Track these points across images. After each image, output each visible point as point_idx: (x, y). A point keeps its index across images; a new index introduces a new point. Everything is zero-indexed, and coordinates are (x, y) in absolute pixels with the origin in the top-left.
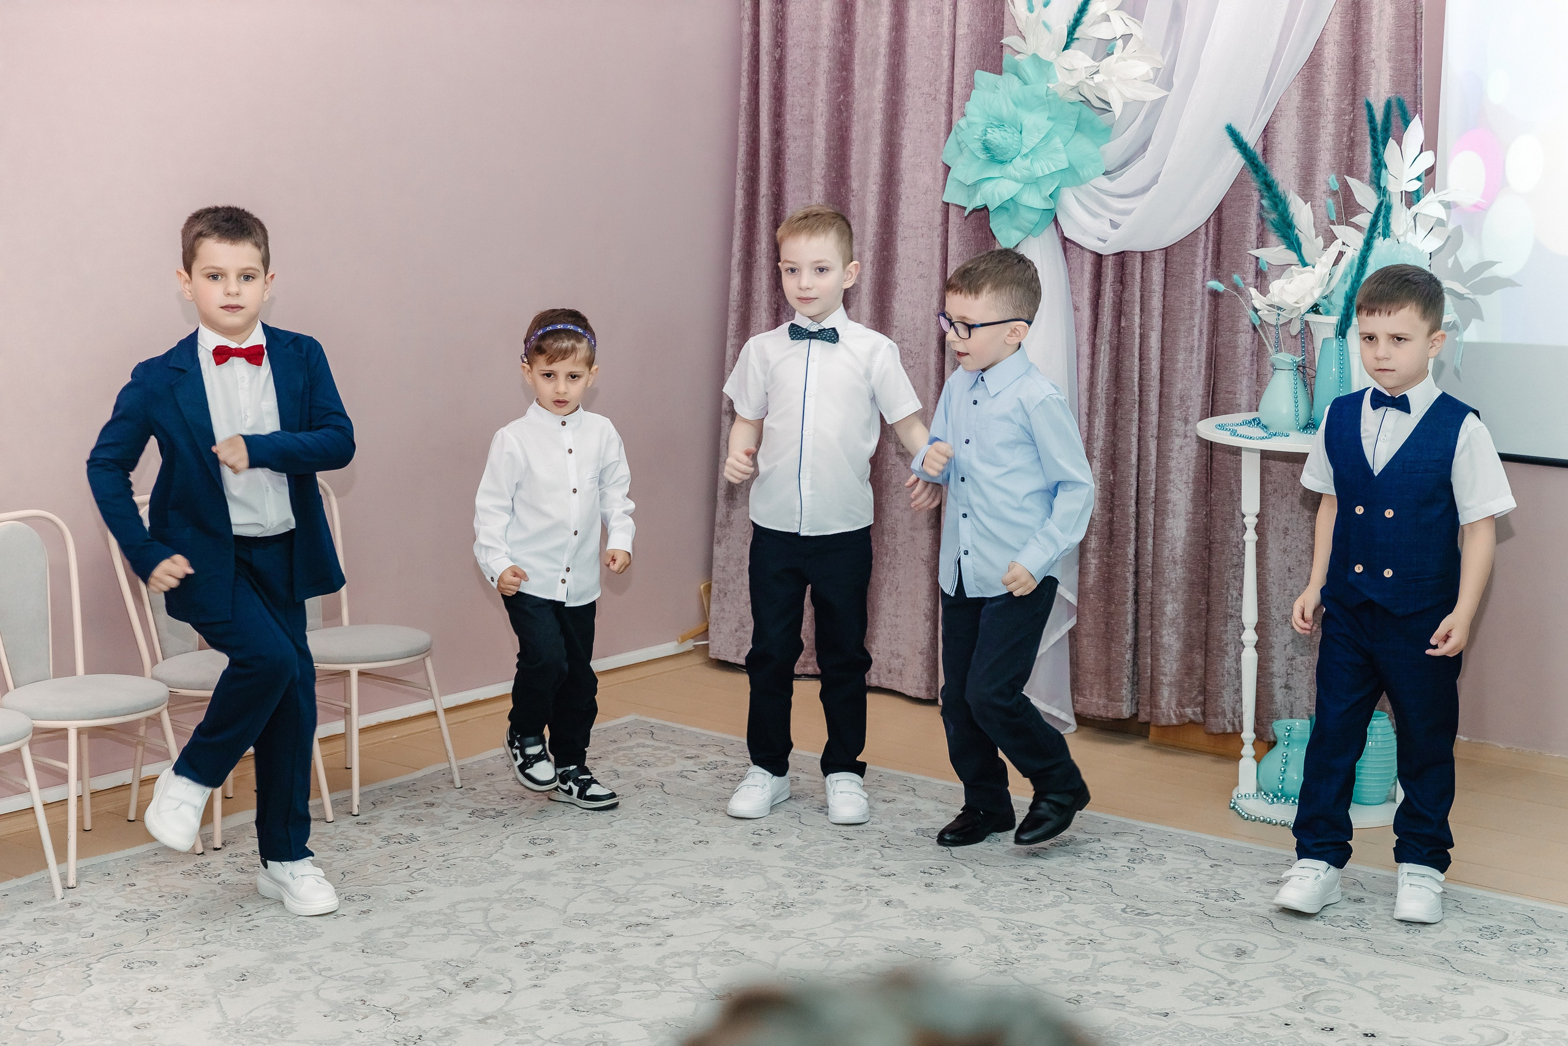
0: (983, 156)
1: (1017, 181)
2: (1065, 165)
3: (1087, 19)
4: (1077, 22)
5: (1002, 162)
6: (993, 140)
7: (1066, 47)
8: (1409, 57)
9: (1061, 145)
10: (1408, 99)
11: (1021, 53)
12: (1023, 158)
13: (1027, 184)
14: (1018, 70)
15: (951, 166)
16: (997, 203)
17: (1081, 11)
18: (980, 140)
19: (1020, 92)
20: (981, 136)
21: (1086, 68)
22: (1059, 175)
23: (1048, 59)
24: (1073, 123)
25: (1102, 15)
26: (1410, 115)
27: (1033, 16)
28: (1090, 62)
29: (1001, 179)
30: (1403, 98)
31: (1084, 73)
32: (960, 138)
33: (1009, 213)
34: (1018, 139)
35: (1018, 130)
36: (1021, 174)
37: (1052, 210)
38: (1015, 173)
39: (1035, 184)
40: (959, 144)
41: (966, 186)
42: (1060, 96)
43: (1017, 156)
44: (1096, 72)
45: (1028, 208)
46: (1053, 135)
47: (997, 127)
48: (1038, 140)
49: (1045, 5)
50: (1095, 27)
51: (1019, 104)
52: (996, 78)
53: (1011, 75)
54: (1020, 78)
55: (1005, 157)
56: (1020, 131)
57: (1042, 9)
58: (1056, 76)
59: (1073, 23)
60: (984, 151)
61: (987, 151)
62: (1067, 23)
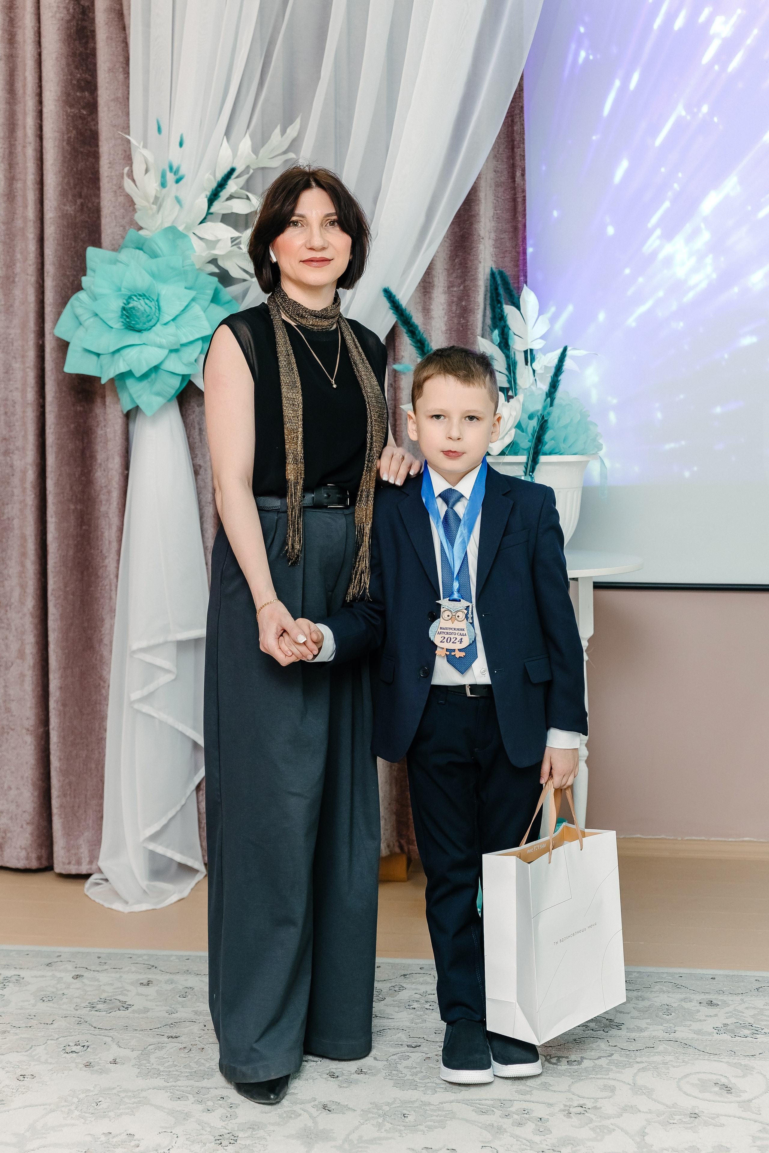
0: (117, 324)
1: (161, 347)
3: (224, 194)
5: (139, 331)
6: (139, 306)
7: (201, 223)
8: (505, 236)
9: (202, 313)
10: (509, 272)
11: (145, 229)
12: (165, 326)
13: (171, 351)
14: (143, 244)
15: (66, 339)
16: (145, 369)
17: (222, 185)
18: (124, 309)
19: (153, 264)
20: (125, 304)
21: (232, 238)
22: (200, 342)
23: (184, 232)
24: (210, 293)
25: (236, 192)
26: (512, 286)
27: (165, 191)
28: (235, 234)
29: (144, 346)
30: (504, 272)
31: (230, 244)
32: (79, 311)
33: (149, 380)
34: (157, 307)
35: (155, 299)
36: (164, 341)
37: (189, 375)
38: (158, 340)
39: (176, 351)
40: (77, 317)
41: (98, 355)
42: (197, 267)
43: (156, 323)
44: (240, 243)
45: (170, 373)
46: (193, 304)
47: (140, 296)
48: (182, 308)
49: (178, 181)
50: (229, 203)
51: (153, 275)
52: (114, 254)
53: (134, 250)
54: (145, 252)
55: (145, 324)
56: (157, 301)
57: (175, 186)
58: (193, 248)
59: (212, 197)
60: (122, 320)
61: (128, 320)
62: (207, 197)
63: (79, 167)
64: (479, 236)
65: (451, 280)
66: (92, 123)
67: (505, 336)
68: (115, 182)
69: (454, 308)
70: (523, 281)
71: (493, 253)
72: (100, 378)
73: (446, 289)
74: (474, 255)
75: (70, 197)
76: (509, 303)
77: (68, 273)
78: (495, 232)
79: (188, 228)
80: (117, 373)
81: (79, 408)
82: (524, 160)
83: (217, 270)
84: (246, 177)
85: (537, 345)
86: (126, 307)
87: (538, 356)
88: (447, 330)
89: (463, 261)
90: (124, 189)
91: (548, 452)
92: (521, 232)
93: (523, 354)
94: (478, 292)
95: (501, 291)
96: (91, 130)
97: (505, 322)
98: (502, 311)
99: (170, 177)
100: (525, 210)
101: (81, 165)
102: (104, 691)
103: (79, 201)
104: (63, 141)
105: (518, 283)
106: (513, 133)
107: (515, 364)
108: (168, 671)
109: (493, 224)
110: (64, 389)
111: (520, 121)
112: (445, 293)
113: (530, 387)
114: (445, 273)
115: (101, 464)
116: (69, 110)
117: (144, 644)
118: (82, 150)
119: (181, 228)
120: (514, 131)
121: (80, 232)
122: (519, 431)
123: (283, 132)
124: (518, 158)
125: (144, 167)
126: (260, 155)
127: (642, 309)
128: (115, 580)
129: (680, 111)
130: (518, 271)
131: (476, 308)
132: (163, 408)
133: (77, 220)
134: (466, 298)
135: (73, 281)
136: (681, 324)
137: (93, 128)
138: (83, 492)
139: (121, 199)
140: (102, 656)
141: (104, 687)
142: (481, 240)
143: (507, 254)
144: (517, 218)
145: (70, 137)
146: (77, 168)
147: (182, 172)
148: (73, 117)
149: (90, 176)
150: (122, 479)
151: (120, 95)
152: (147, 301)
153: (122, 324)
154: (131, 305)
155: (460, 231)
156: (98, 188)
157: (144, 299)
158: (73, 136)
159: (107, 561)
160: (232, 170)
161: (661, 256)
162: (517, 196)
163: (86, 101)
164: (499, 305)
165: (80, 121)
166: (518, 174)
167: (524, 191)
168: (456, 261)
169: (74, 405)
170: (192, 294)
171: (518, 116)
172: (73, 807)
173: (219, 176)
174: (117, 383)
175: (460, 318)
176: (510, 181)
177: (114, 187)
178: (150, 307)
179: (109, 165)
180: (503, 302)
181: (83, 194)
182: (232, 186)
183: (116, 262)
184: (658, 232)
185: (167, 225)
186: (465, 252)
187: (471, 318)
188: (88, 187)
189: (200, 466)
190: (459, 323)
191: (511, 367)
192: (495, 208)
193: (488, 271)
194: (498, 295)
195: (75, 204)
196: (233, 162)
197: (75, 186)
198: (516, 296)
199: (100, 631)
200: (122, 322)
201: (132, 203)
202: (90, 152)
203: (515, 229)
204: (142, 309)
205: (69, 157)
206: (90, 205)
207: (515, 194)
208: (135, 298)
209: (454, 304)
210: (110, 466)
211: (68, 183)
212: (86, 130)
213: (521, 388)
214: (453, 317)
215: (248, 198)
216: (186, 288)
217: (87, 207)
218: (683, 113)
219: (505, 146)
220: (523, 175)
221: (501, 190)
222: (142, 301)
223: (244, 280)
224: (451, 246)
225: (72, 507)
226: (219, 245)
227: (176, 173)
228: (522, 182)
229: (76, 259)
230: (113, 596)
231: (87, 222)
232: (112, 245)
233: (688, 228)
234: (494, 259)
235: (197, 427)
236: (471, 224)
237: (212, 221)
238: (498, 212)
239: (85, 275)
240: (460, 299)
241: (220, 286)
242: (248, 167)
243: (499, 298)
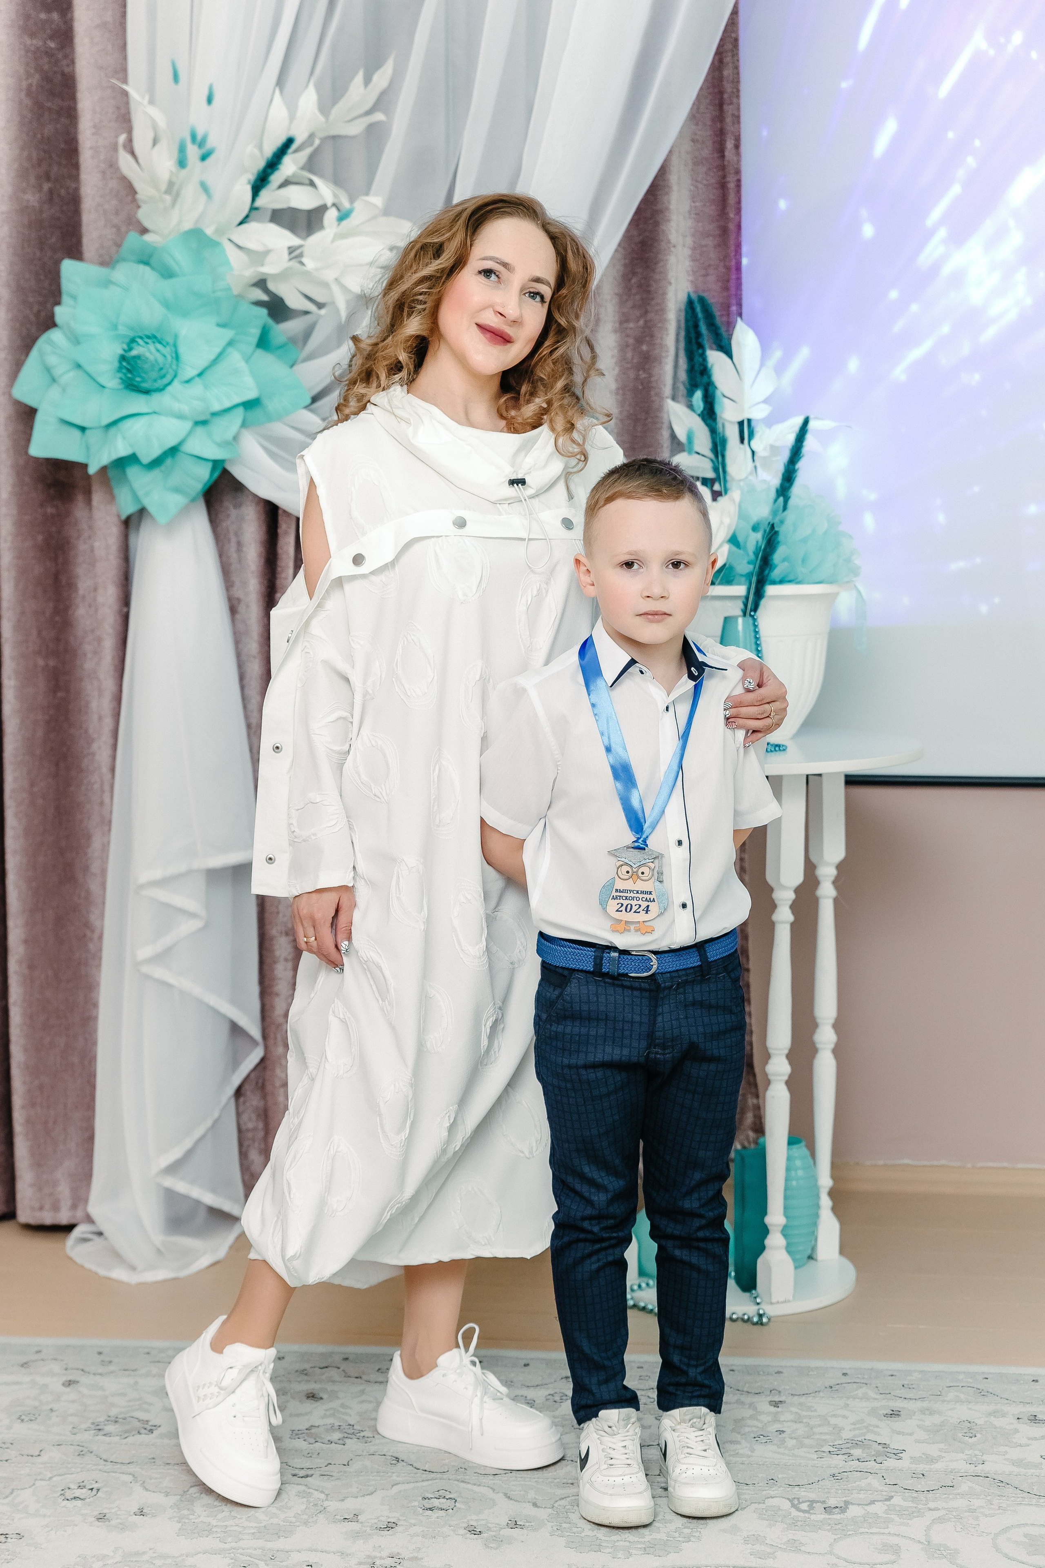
1: (180, 417)
2: (251, 394)
3: (276, 178)
4: (260, 183)
5: (147, 392)
6: (148, 355)
7: (241, 223)
8: (710, 242)
9: (242, 365)
10: (714, 299)
11: (154, 232)
12: (186, 385)
13: (197, 423)
14: (151, 256)
15: (31, 402)
16: (156, 452)
17: (273, 164)
18: (123, 358)
19: (166, 287)
20: (125, 350)
21: (289, 248)
22: (241, 410)
23: (214, 237)
24: (255, 333)
25: (294, 175)
26: (719, 320)
27: (184, 173)
28: (293, 240)
29: (155, 416)
30: (707, 298)
31: (286, 256)
32: (52, 360)
33: (163, 468)
34: (174, 355)
35: (171, 342)
36: (185, 408)
37: (223, 461)
38: (176, 406)
39: (204, 423)
40: (48, 370)
41: (83, 429)
42: (235, 292)
43: (172, 380)
44: (301, 255)
45: (195, 458)
46: (230, 350)
47: (148, 337)
48: (212, 357)
49: (204, 158)
50: (284, 191)
51: (167, 305)
52: (104, 271)
53: (135, 265)
54: (153, 268)
55: (155, 381)
56: (175, 345)
57: (199, 164)
58: (227, 262)
59: (259, 183)
60: (120, 375)
61: (129, 375)
62: (249, 182)
63: (46, 131)
64: (669, 242)
65: (625, 310)
66: (65, 62)
67: (709, 400)
68: (102, 157)
69: (629, 355)
70: (735, 312)
71: (689, 269)
72: (85, 466)
73: (617, 325)
74: (661, 273)
75: (32, 180)
76: (714, 346)
77: (31, 299)
78: (693, 235)
79: (220, 231)
80: (114, 456)
81: (50, 510)
82: (739, 123)
83: (265, 298)
84: (308, 151)
85: (758, 413)
86: (127, 355)
87: (759, 430)
88: (618, 389)
89: (643, 281)
90: (118, 169)
91: (778, 580)
92: (732, 237)
93: (736, 428)
94: (667, 329)
95: (703, 328)
96: (63, 74)
97: (709, 377)
98: (705, 359)
99: (193, 152)
100: (739, 202)
101: (48, 130)
102: (91, 946)
103: (46, 186)
104: (21, 90)
105: (728, 315)
106: (721, 81)
107: (724, 441)
108: (193, 915)
109: (690, 223)
110: (27, 479)
111: (733, 63)
112: (615, 331)
113: (746, 478)
114: (616, 300)
115: (84, 597)
116: (29, 42)
117: (157, 874)
118: (49, 104)
119: (209, 231)
120: (722, 77)
121: (48, 236)
122: (734, 548)
123: (367, 81)
124: (729, 120)
125: (151, 135)
126: (331, 117)
127: (916, 354)
128: (109, 776)
129: (978, 41)
130: (729, 297)
131: (664, 354)
132: (184, 511)
133: (44, 216)
134: (647, 339)
135: (39, 311)
136: (977, 377)
137: (66, 70)
138: (58, 640)
139: (113, 184)
140: (88, 892)
141: (91, 939)
142: (672, 249)
143: (711, 271)
144: (728, 213)
145: (30, 85)
146: (42, 134)
147: (210, 143)
148: (35, 52)
149: (63, 146)
150: (120, 620)
151: (109, 16)
152: (159, 346)
153: (119, 381)
154: (134, 353)
155: (640, 235)
156: (76, 166)
157: (154, 342)
158: (35, 83)
159: (95, 746)
160: (289, 142)
161: (947, 270)
162: (728, 179)
163: (53, 26)
164: (700, 351)
165: (46, 60)
166: (730, 145)
167: (738, 172)
168: (633, 281)
169: (42, 505)
170: (228, 334)
171: (730, 54)
172: (46, 1123)
173: (269, 150)
174: (111, 473)
175: (639, 371)
176: (716, 155)
177: (103, 165)
178: (165, 356)
179: (93, 130)
180: (707, 346)
181: (52, 176)
182: (289, 166)
183: (108, 283)
184: (942, 233)
185: (187, 226)
186: (647, 267)
187: (656, 371)
188: (59, 164)
189: (239, 600)
190: (637, 378)
191: (718, 447)
192: (693, 198)
193: (682, 297)
194: (698, 335)
195: (40, 191)
196: (289, 129)
197: (40, 162)
198: (725, 334)
199: (86, 854)
200: (121, 379)
201: (131, 190)
202: (62, 108)
203: (724, 231)
204: (151, 358)
205: (29, 115)
206: (63, 192)
207: (724, 177)
208: (140, 341)
209: (629, 349)
210: (100, 599)
211: (29, 158)
212: (55, 72)
213: (733, 479)
214: (628, 369)
215: (312, 184)
216: (218, 325)
217: (59, 195)
218: (984, 45)
219: (708, 101)
220: (737, 146)
221: (702, 169)
222: (151, 347)
223: (306, 313)
224: (625, 259)
225: (41, 662)
226: (269, 259)
227: (201, 144)
228: (735, 158)
229: (42, 277)
230: (107, 800)
231: (58, 219)
232: (101, 256)
233: (989, 226)
234: (691, 278)
235: (233, 539)
236: (657, 224)
237: (259, 221)
238: (698, 204)
239: (58, 303)
240: (639, 341)
241: (270, 322)
242: (312, 136)
243: (700, 340)
